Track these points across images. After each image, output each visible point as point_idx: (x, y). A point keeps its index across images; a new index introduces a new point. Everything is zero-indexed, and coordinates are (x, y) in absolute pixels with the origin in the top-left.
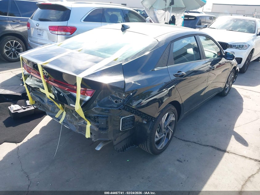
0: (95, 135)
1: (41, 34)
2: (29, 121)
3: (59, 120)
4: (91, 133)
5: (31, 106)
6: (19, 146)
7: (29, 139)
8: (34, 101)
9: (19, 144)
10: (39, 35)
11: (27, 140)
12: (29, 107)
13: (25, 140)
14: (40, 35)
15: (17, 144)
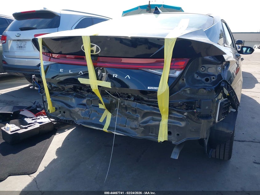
0: (178, 135)
1: (22, 45)
2: (35, 145)
3: (102, 126)
4: (169, 133)
5: (33, 124)
6: (35, 178)
7: (46, 166)
8: (54, 108)
9: (35, 175)
10: (20, 47)
11: (44, 169)
12: (31, 125)
13: (41, 168)
14: (22, 47)
15: (31, 175)
